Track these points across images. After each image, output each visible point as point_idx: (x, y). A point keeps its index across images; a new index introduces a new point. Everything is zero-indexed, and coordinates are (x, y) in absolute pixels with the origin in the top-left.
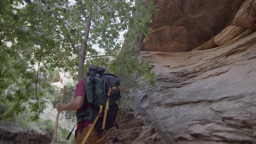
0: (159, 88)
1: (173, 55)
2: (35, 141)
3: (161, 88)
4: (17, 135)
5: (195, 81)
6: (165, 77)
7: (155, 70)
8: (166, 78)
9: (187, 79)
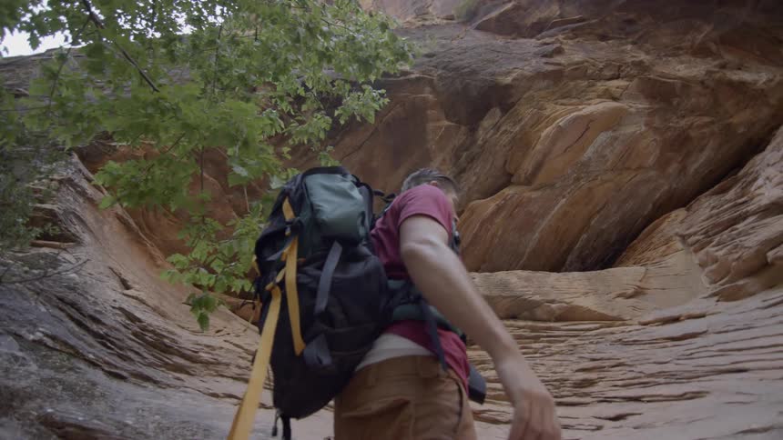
0: (39, 335)
1: (159, 262)
3: (47, 335)
5: (180, 387)
6: (90, 309)
7: (68, 257)
8: (92, 313)
9: (161, 366)
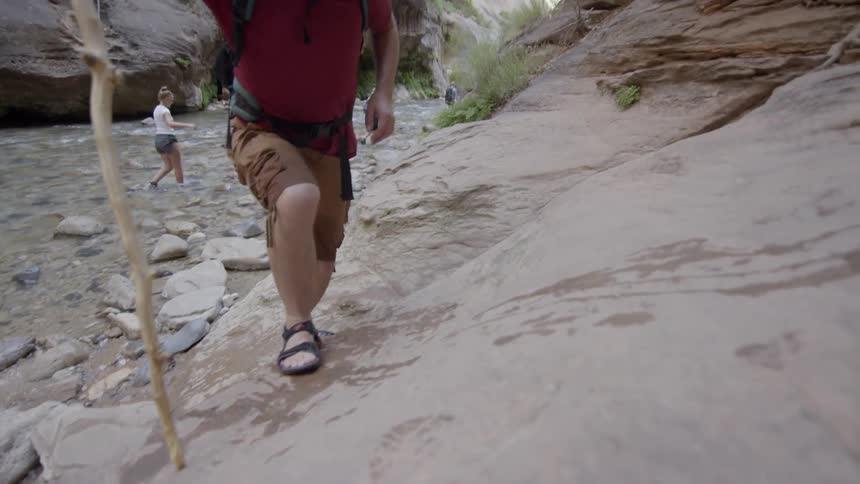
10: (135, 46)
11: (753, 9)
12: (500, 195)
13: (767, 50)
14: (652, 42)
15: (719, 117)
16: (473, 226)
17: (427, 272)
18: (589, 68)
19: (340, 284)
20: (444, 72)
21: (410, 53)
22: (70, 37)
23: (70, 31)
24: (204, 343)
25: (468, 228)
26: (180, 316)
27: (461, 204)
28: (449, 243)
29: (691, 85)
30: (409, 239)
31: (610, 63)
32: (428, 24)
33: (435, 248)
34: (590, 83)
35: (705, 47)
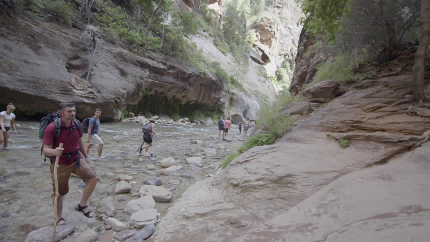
2: (206, 86)
4: (191, 77)
10: (99, 92)
11: (388, 113)
12: (297, 179)
13: (398, 131)
14: (350, 122)
15: (386, 156)
16: (287, 192)
17: (269, 210)
18: (321, 128)
19: (226, 212)
20: (229, 113)
21: (215, 104)
22: (73, 86)
23: (73, 84)
24: (155, 236)
25: (285, 192)
26: (141, 222)
27: (280, 181)
28: (277, 198)
29: (372, 142)
30: (257, 194)
31: (331, 128)
32: (224, 93)
33: (270, 200)
34: (324, 134)
35: (372, 126)
